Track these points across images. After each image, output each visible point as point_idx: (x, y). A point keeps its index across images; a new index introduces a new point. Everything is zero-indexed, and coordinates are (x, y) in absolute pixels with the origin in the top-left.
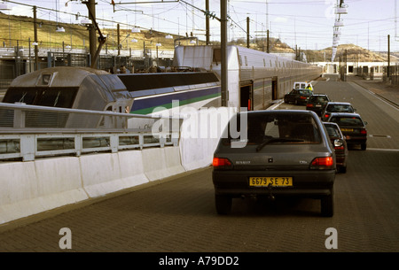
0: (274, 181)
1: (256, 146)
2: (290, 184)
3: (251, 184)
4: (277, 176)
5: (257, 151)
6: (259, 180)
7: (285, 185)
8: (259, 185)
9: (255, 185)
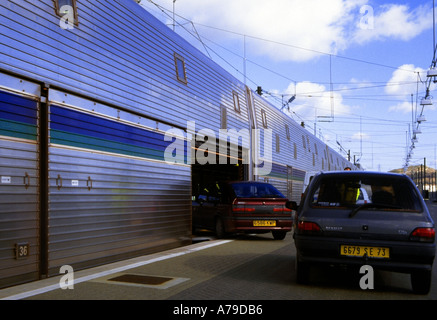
0: (368, 251)
1: (349, 211)
2: (387, 256)
3: (342, 253)
4: (372, 246)
5: (350, 216)
6: (352, 250)
7: (381, 256)
8: (352, 254)
9: (347, 254)
